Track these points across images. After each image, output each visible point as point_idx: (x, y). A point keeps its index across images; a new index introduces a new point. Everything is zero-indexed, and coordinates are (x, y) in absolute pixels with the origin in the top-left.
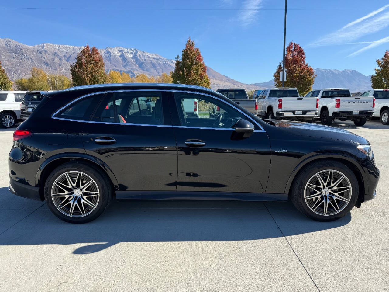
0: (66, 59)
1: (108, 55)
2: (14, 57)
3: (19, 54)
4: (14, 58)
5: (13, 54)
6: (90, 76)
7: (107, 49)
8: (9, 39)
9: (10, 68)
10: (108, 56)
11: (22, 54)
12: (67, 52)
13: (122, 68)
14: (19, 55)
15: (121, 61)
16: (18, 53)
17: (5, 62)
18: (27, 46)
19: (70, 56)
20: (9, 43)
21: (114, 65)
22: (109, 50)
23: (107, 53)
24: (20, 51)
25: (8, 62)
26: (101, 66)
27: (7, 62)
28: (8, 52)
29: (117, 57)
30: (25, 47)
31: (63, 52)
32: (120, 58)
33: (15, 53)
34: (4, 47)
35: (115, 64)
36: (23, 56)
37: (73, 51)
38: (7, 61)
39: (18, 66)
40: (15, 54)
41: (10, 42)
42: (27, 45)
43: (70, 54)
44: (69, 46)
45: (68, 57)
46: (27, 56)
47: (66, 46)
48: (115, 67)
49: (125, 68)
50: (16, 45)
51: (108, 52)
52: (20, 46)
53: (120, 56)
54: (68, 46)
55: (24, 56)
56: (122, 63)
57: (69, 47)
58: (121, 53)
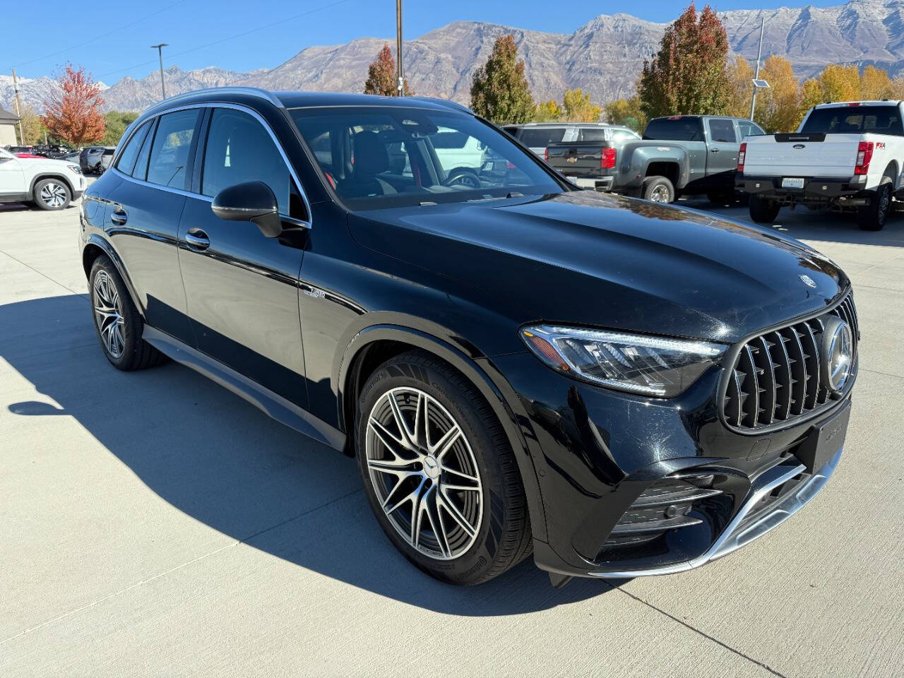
0: (736, 45)
1: (849, 22)
2: (627, 53)
3: (636, 46)
4: (625, 56)
5: (624, 47)
6: (680, 84)
7: (851, 4)
8: (623, 15)
9: (614, 80)
10: (850, 25)
11: (642, 46)
12: (740, 28)
13: (885, 55)
14: (636, 50)
15: (886, 34)
16: (636, 44)
17: (609, 65)
18: (655, 24)
19: (746, 37)
20: (621, 24)
21: (862, 49)
22: (856, 7)
23: (848, 17)
24: (640, 38)
25: (613, 66)
26: (715, 56)
27: (611, 65)
28: (616, 43)
29: (875, 24)
30: (651, 29)
31: (731, 28)
32: (884, 26)
33: (631, 43)
34: (612, 35)
35: (866, 44)
36: (643, 48)
37: (755, 24)
38: (611, 63)
39: (630, 73)
40: (629, 45)
41: (624, 20)
42: (655, 22)
43: (746, 32)
44: (749, 11)
45: (740, 39)
46: (651, 48)
47: (741, 11)
48: (862, 54)
49: (894, 54)
50: (634, 26)
51: (852, 13)
52: (640, 28)
53: (885, 22)
54: (746, 12)
55: (647, 48)
56: (888, 40)
57: (748, 15)
58: (892, 11)
